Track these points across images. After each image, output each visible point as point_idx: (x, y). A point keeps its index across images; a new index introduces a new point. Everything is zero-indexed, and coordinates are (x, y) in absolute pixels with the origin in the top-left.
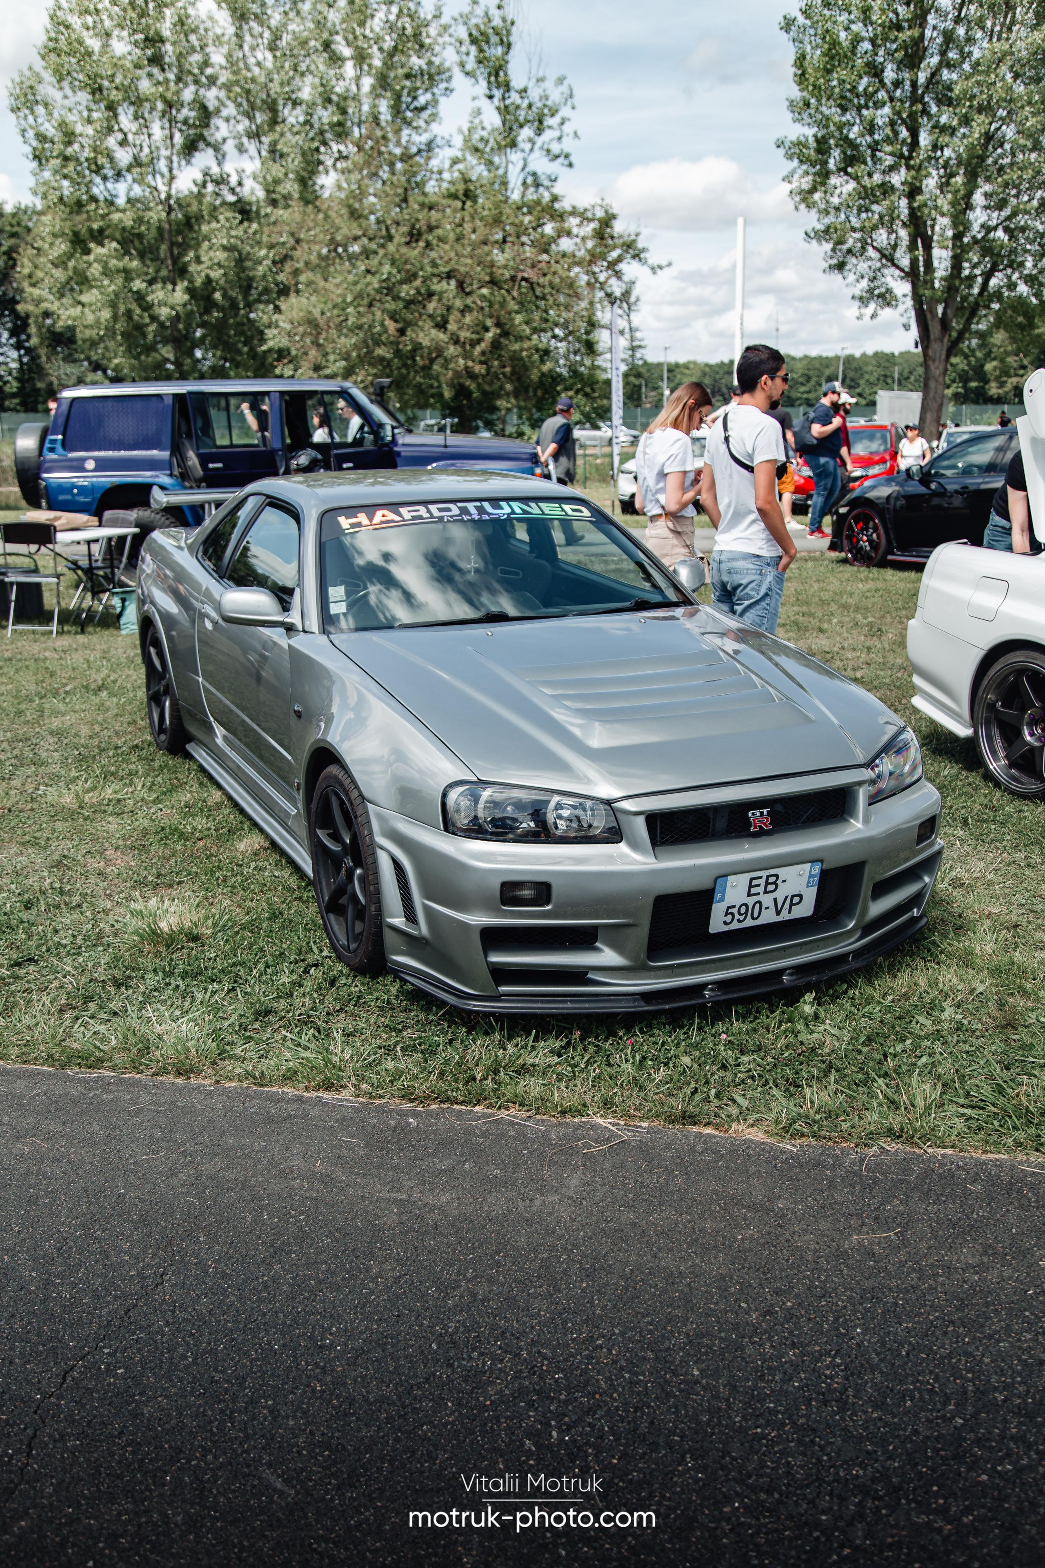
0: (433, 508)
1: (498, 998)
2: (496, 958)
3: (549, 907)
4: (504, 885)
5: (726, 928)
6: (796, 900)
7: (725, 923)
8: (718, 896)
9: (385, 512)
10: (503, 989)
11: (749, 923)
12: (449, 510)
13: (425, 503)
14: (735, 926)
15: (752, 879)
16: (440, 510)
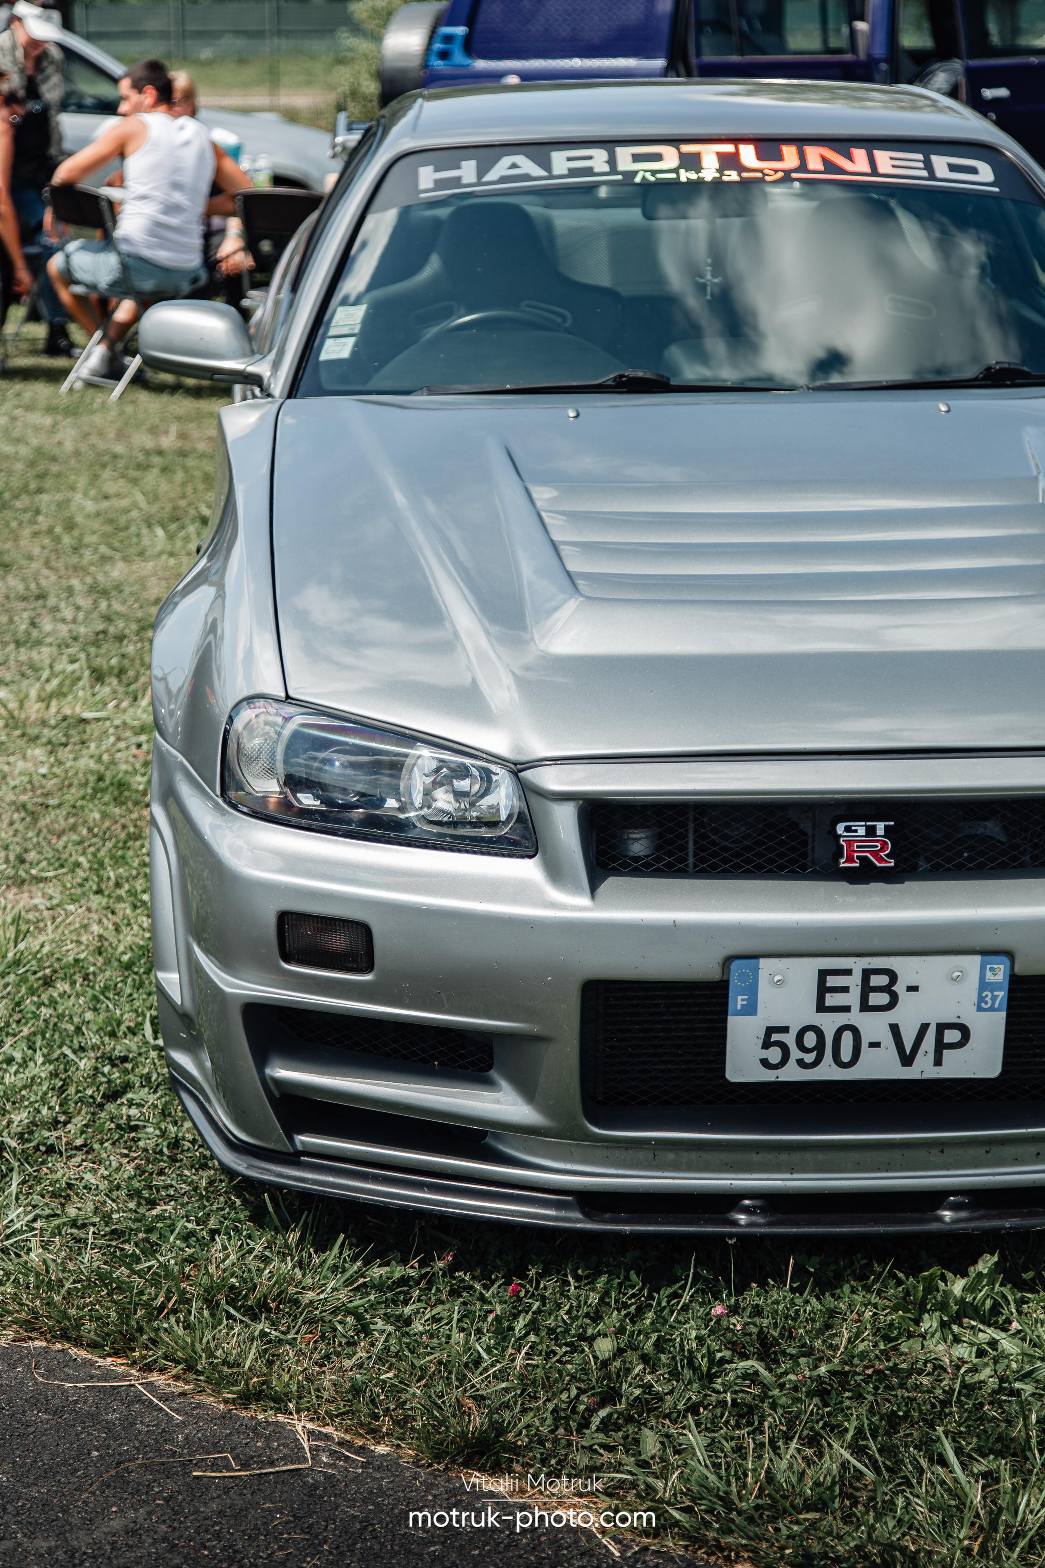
0: (624, 154)
1: (293, 1158)
2: (283, 1072)
3: (368, 977)
4: (285, 918)
5: (769, 1076)
6: (950, 1036)
7: (765, 1063)
8: (738, 1001)
9: (520, 159)
10: (304, 1139)
11: (828, 1071)
12: (658, 157)
13: (609, 144)
14: (791, 1073)
15: (823, 974)
16: (637, 158)
